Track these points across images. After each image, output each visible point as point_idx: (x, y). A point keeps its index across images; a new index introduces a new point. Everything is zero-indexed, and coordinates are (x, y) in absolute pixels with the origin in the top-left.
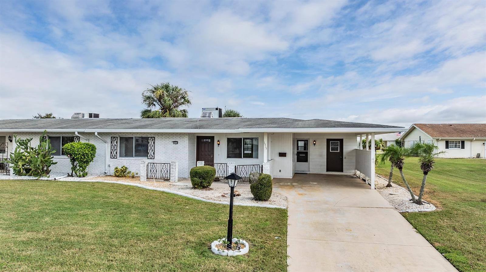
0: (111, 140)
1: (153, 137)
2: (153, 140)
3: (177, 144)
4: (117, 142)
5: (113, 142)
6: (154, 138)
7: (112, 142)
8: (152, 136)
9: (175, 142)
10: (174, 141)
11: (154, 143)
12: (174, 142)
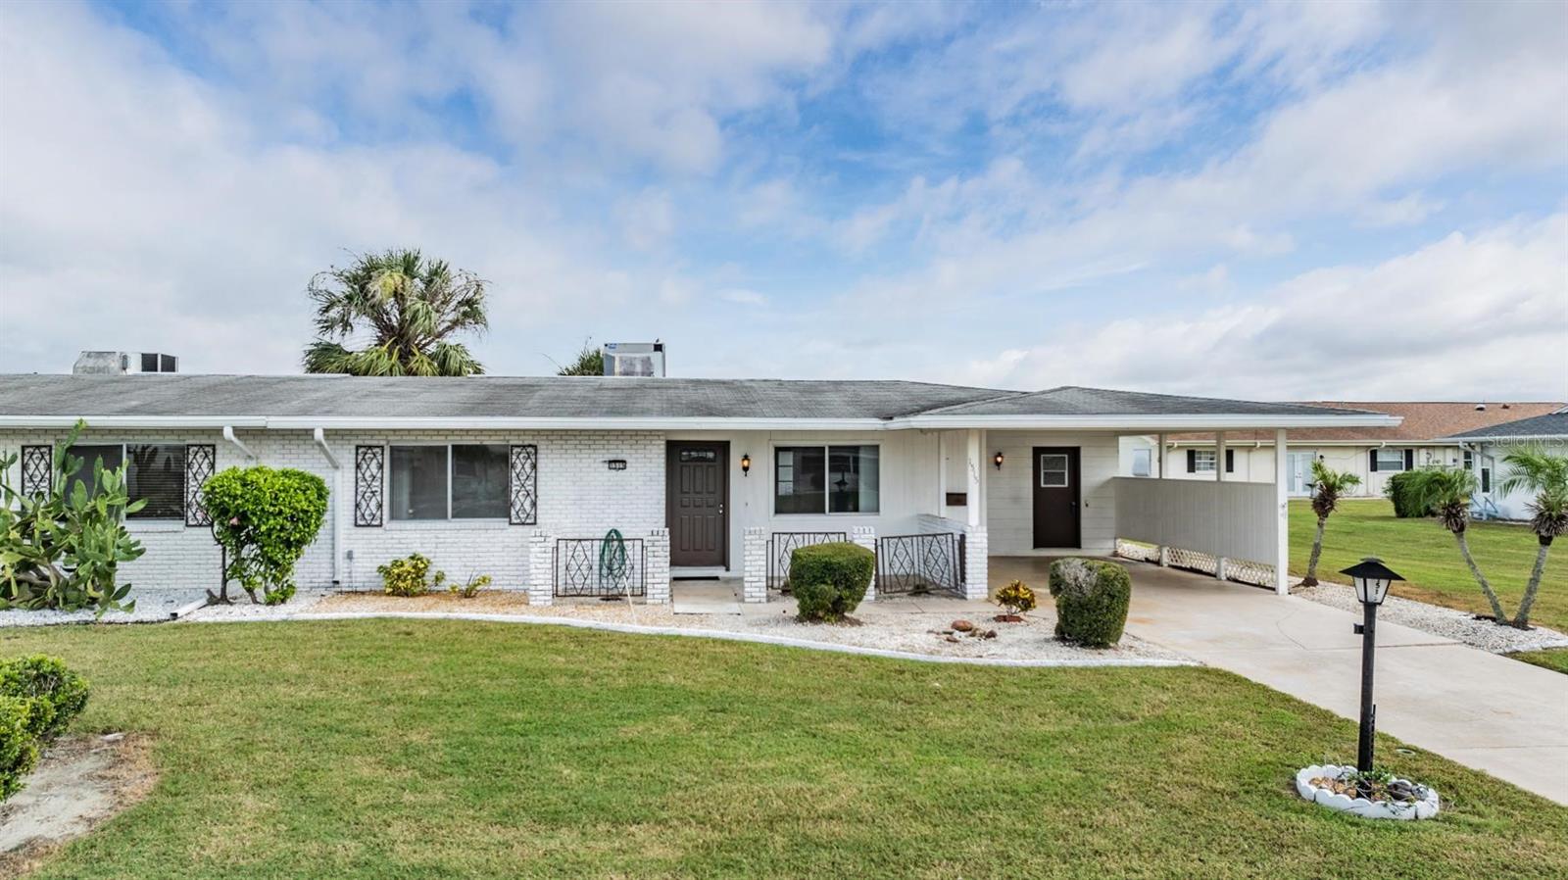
0: (357, 459)
1: (530, 446)
2: (529, 457)
3: (625, 468)
4: (381, 467)
5: (365, 466)
6: (535, 447)
7: (358, 466)
8: (526, 443)
9: (615, 461)
10: (612, 457)
11: (534, 466)
12: (610, 462)
